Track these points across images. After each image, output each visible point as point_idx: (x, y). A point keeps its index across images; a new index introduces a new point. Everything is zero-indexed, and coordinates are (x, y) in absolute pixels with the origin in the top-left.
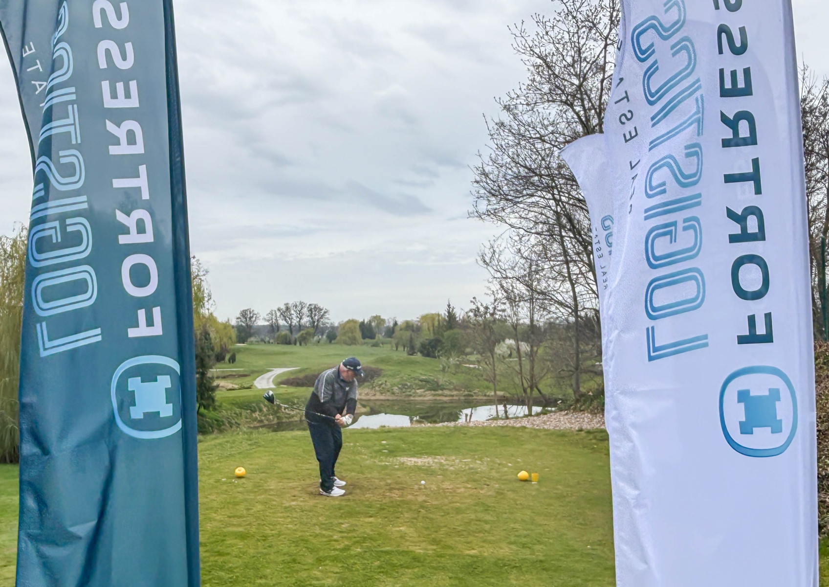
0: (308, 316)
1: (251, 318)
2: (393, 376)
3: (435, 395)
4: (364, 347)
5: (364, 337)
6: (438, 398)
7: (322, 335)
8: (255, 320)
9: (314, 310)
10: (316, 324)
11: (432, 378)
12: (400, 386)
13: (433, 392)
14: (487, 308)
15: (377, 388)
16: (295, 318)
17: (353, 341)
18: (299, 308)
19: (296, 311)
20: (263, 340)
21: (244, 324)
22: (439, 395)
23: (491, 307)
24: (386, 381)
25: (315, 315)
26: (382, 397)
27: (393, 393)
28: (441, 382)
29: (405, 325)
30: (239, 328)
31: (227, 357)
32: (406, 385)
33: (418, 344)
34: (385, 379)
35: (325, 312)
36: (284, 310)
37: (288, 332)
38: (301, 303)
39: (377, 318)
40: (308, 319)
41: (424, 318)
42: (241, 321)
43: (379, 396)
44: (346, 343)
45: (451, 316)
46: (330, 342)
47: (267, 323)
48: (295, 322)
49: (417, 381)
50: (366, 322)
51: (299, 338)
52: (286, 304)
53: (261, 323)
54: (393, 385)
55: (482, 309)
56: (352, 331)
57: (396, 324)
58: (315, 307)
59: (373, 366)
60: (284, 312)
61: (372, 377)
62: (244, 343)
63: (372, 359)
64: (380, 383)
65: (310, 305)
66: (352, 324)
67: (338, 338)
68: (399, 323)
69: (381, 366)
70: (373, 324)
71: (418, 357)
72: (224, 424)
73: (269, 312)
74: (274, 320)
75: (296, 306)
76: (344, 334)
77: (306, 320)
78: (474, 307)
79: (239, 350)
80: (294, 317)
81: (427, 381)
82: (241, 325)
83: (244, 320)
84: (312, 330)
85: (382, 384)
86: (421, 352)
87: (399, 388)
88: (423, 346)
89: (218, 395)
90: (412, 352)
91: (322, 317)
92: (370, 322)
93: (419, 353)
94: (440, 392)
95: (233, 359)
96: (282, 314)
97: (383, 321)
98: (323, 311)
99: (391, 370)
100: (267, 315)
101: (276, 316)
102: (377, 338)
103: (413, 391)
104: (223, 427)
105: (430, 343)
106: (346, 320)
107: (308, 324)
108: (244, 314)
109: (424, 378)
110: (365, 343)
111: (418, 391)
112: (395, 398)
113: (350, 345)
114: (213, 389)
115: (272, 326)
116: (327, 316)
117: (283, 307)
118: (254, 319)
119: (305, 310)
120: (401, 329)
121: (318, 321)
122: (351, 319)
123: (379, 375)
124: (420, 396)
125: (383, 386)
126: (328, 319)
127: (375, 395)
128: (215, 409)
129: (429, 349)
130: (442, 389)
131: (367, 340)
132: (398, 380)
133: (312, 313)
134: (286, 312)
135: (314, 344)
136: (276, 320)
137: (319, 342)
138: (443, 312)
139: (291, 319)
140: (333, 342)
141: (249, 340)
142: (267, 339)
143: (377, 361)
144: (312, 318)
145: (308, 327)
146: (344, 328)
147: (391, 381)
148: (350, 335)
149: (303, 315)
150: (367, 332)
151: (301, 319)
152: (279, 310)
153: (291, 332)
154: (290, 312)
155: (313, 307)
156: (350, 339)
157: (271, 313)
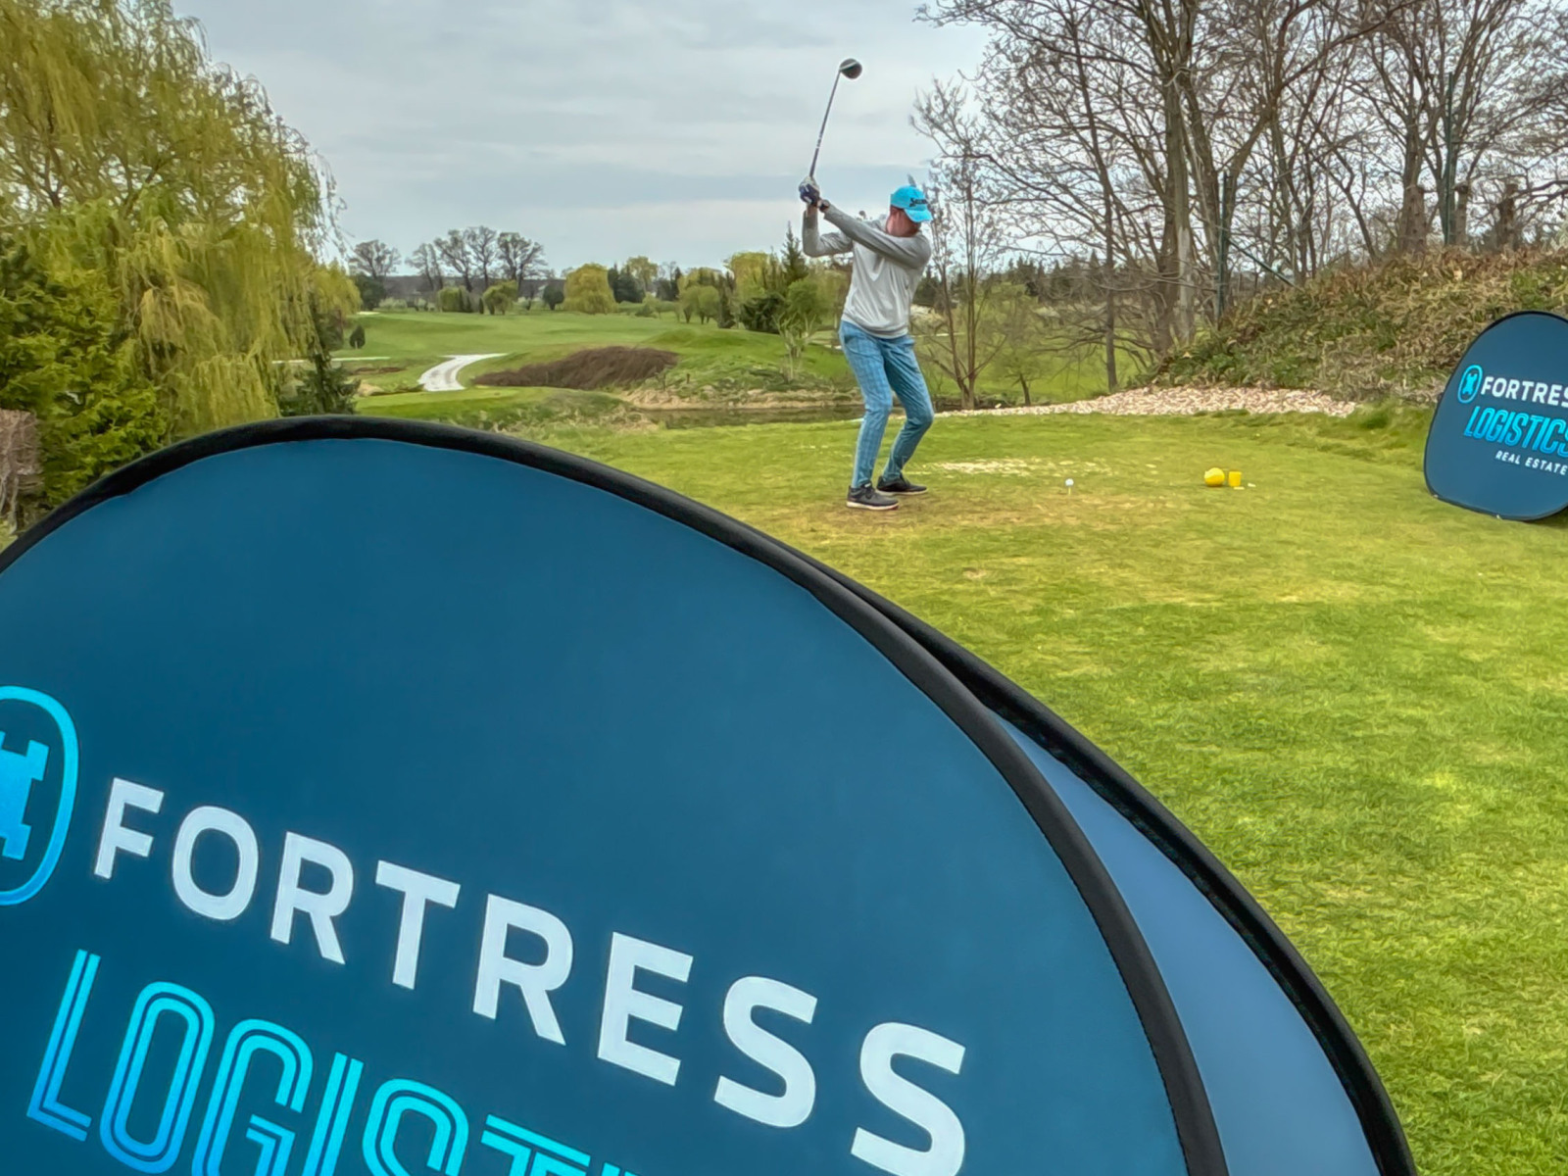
0: (501, 258)
1: (379, 260)
2: (701, 366)
3: (780, 400)
4: (623, 317)
5: (619, 298)
6: (788, 404)
7: (532, 296)
8: (390, 265)
9: (510, 244)
10: (518, 272)
11: (774, 368)
12: (716, 384)
13: (777, 394)
16: (474, 261)
17: (597, 307)
18: (480, 241)
19: (473, 247)
20: (411, 305)
21: (368, 274)
22: (791, 399)
24: (688, 375)
25: (515, 256)
26: (685, 405)
27: (705, 397)
28: (791, 377)
29: (696, 277)
30: (361, 282)
31: (347, 334)
32: (728, 381)
33: (736, 309)
34: (686, 371)
35: (535, 250)
36: (450, 243)
37: (464, 288)
38: (483, 230)
39: (640, 262)
40: (502, 262)
41: (737, 262)
42: (361, 266)
43: (676, 403)
44: (581, 309)
46: (552, 308)
47: (414, 272)
48: (475, 266)
49: (747, 375)
50: (619, 269)
51: (487, 299)
52: (453, 233)
54: (703, 383)
56: (593, 286)
57: (678, 274)
58: (513, 239)
59: (658, 348)
60: (450, 248)
61: (660, 369)
62: (371, 309)
63: (653, 335)
64: (677, 378)
65: (502, 235)
66: (592, 274)
67: (567, 300)
68: (684, 270)
69: (673, 348)
70: (634, 273)
71: (740, 330)
73: (417, 248)
74: (430, 265)
75: (474, 237)
76: (579, 292)
77: (496, 265)
79: (367, 323)
80: (472, 257)
81: (765, 374)
82: (362, 275)
83: (365, 263)
84: (512, 285)
85: (680, 381)
86: (746, 322)
87: (715, 387)
88: (749, 310)
89: (359, 401)
90: (727, 320)
91: (529, 259)
92: (628, 268)
93: (741, 325)
94: (791, 393)
95: (358, 339)
96: (445, 252)
97: (654, 267)
98: (530, 249)
99: (694, 355)
100: (416, 253)
101: (434, 257)
102: (645, 300)
103: (741, 393)
105: (761, 306)
106: (577, 265)
107: (501, 274)
108: (364, 251)
109: (760, 368)
110: (622, 310)
111: (750, 392)
112: (709, 405)
113: (591, 312)
115: (426, 276)
116: (540, 256)
117: (446, 238)
118: (387, 261)
119: (493, 245)
120: (690, 284)
121: (522, 266)
122: (589, 263)
123: (674, 364)
124: (756, 401)
125: (684, 384)
126: (541, 262)
127: (669, 401)
129: (760, 317)
130: (795, 388)
131: (626, 304)
132: (710, 372)
133: (507, 251)
134: (453, 248)
135: (519, 312)
136: (437, 266)
137: (528, 308)
139: (466, 262)
140: (557, 307)
141: (383, 303)
142: (421, 302)
143: (663, 340)
144: (510, 262)
145: (503, 280)
146: (577, 281)
147: (697, 375)
148: (591, 293)
149: (490, 253)
150: (625, 288)
151: (486, 262)
152: (439, 243)
153: (469, 288)
154: (462, 247)
155: (509, 239)
156: (591, 301)
157: (422, 250)
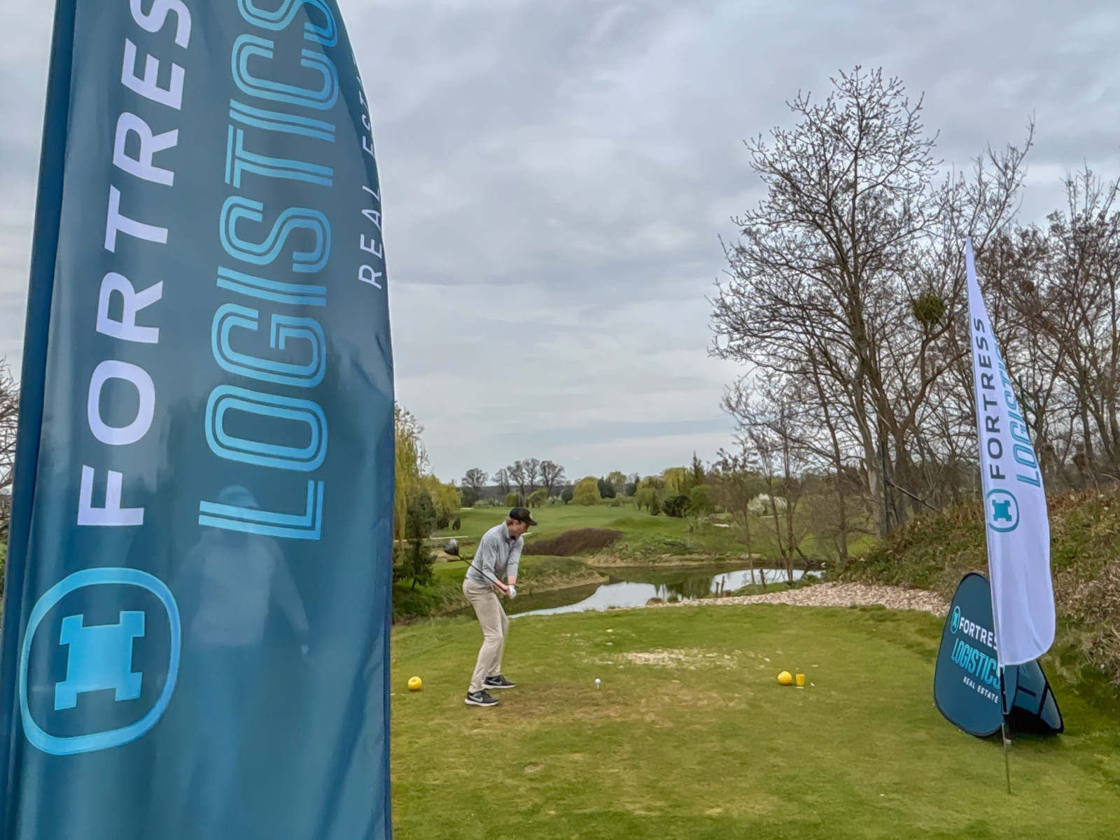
0: (541, 475)
1: (478, 479)
2: (634, 540)
3: (681, 560)
4: (604, 507)
5: (603, 496)
6: (686, 563)
7: (557, 495)
8: (482, 482)
9: (547, 467)
10: (550, 483)
11: (678, 540)
12: (643, 551)
13: (680, 557)
14: (735, 460)
15: (617, 554)
17: (591, 501)
18: (531, 467)
19: (527, 470)
20: (491, 503)
21: (470, 486)
22: (687, 560)
23: (740, 459)
24: (627, 546)
25: (549, 473)
26: (623, 564)
27: (635, 559)
28: (689, 546)
29: (647, 483)
30: (465, 490)
31: (451, 523)
32: (650, 549)
33: (661, 502)
34: (626, 543)
35: (560, 470)
36: (515, 468)
37: (519, 493)
38: (533, 460)
39: (618, 474)
40: (541, 478)
41: (668, 472)
42: (468, 483)
43: (620, 563)
44: (582, 503)
45: (698, 470)
46: (566, 503)
47: (496, 484)
48: (527, 481)
49: (662, 545)
50: (605, 478)
51: (531, 499)
52: (517, 463)
53: (489, 483)
54: (635, 550)
55: (730, 461)
56: (590, 489)
57: (638, 480)
58: (549, 464)
59: (612, 529)
60: (515, 471)
61: (612, 542)
62: (470, 506)
63: (613, 520)
64: (621, 547)
65: (543, 462)
66: (590, 483)
67: (574, 498)
68: (641, 480)
69: (621, 529)
70: (613, 481)
71: (663, 516)
72: (443, 602)
73: (498, 471)
74: (504, 481)
75: (528, 464)
76: (582, 493)
77: (538, 479)
78: (721, 459)
79: (466, 515)
80: (526, 477)
81: (672, 544)
82: (468, 488)
83: (470, 481)
84: (545, 490)
85: (622, 549)
86: (666, 511)
87: (641, 553)
88: (668, 504)
89: (435, 568)
90: (655, 511)
91: (556, 476)
92: (609, 479)
93: (663, 513)
94: (688, 556)
95: (457, 526)
96: (512, 473)
97: (624, 477)
98: (557, 470)
99: (633, 533)
100: (496, 474)
101: (506, 476)
102: (617, 496)
103: (658, 556)
104: (441, 605)
105: (675, 502)
106: (582, 477)
107: (541, 484)
108: (471, 474)
109: (670, 540)
110: (604, 503)
111: (663, 556)
112: (637, 564)
113: (587, 505)
114: (430, 561)
115: (501, 487)
116: (562, 474)
117: (513, 466)
118: (481, 480)
119: (538, 468)
120: (644, 487)
121: (552, 479)
122: (588, 475)
123: (620, 539)
124: (666, 561)
125: (624, 551)
126: (563, 477)
127: (615, 562)
128: (432, 585)
129: (674, 508)
130: (691, 553)
131: (607, 500)
132: (640, 544)
133: (545, 471)
134: (516, 471)
135: (548, 507)
136: (507, 481)
137: (553, 503)
138: (689, 466)
139: (523, 479)
140: (569, 502)
141: (477, 503)
142: (497, 501)
143: (617, 523)
144: (546, 477)
145: (541, 487)
146: (580, 487)
147: (632, 546)
148: (588, 494)
149: (536, 473)
150: (606, 490)
151: (533, 478)
152: (509, 468)
153: (523, 493)
154: (521, 470)
155: (546, 464)
156: (588, 498)
157: (500, 473)
